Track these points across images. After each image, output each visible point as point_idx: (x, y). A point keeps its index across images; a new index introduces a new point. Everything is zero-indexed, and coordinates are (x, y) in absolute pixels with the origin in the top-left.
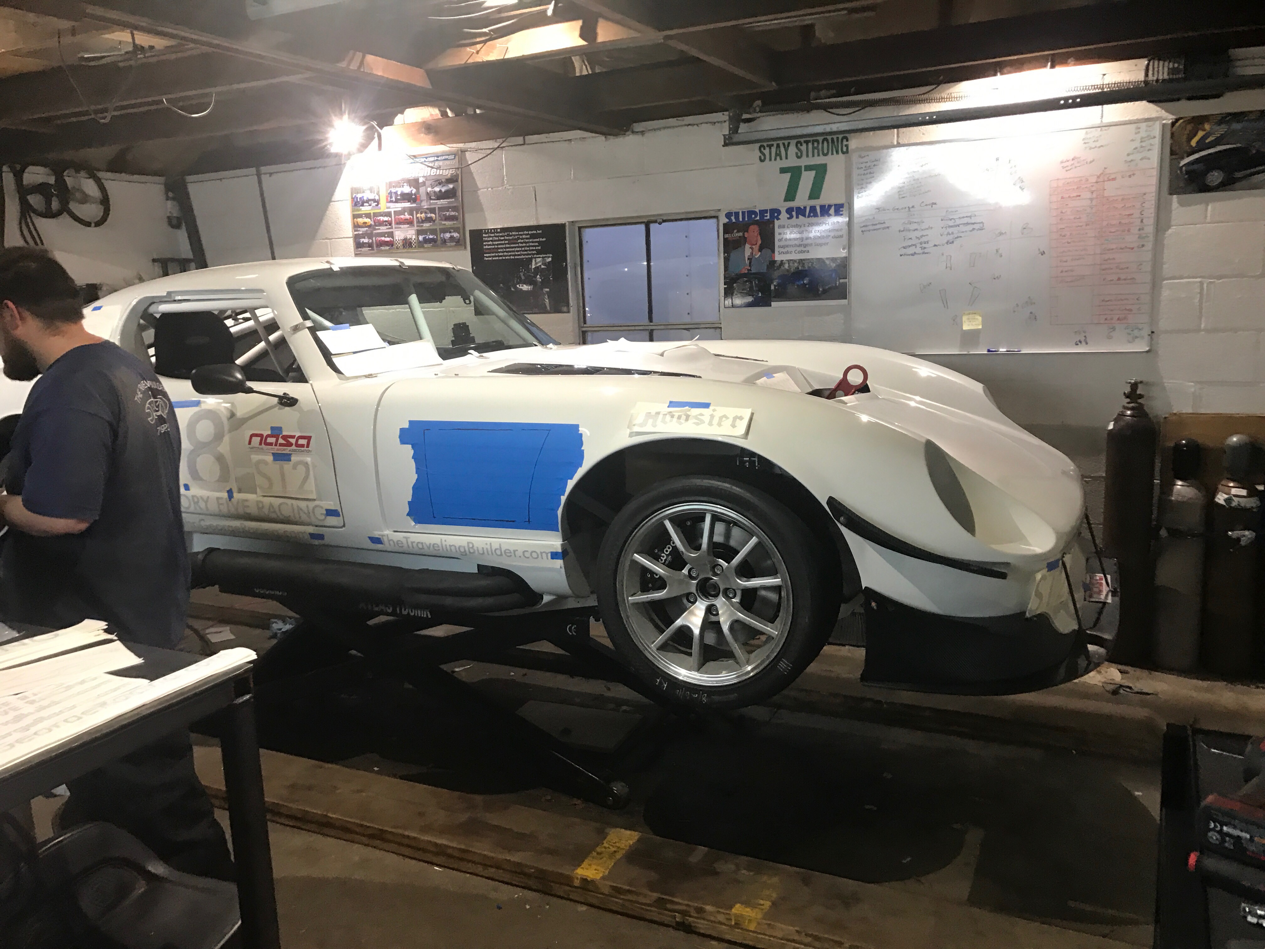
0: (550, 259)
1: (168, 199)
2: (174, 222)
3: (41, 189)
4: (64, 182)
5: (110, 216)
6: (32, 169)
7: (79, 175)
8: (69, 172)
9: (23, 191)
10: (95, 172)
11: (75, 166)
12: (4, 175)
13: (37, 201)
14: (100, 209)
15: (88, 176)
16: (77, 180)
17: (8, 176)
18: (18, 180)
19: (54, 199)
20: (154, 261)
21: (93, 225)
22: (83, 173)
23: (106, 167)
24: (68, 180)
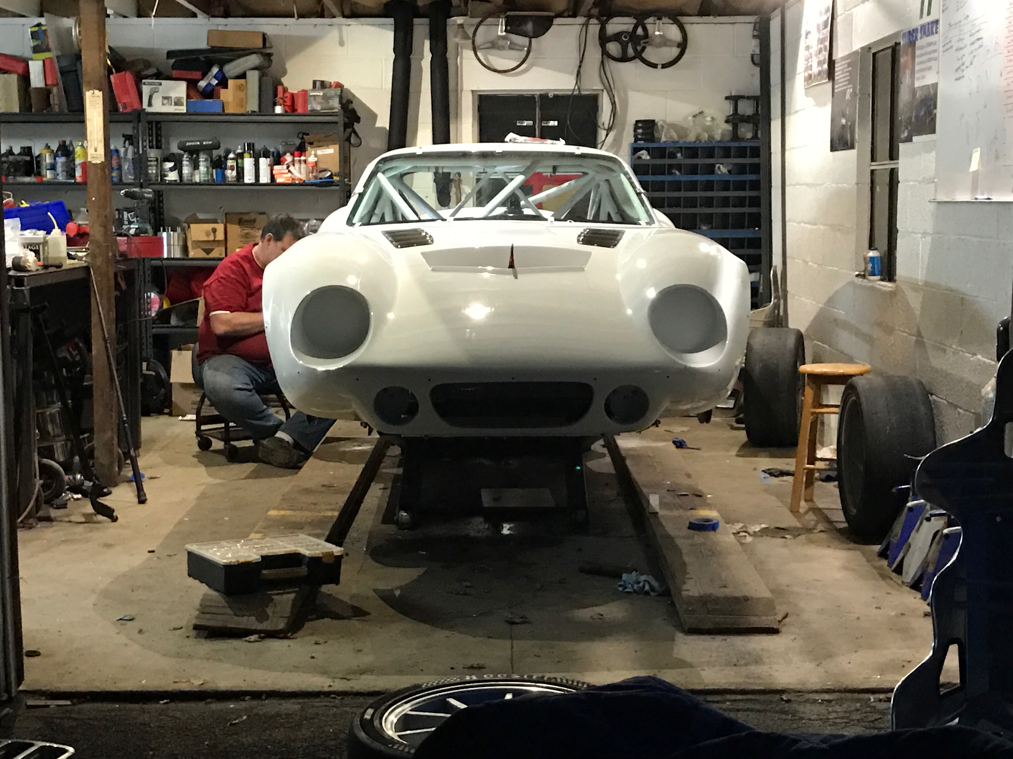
1: (754, 37)
2: (757, 59)
4: (645, 29)
5: (685, 57)
6: (616, 20)
7: (661, 22)
8: (651, 20)
9: (604, 39)
10: (680, 18)
11: (659, 14)
12: (590, 27)
13: (613, 48)
14: (675, 51)
15: (671, 22)
16: (659, 26)
17: (594, 28)
18: (603, 30)
19: (630, 45)
20: (727, 98)
21: (660, 66)
22: (665, 20)
23: (696, 12)
24: (650, 27)
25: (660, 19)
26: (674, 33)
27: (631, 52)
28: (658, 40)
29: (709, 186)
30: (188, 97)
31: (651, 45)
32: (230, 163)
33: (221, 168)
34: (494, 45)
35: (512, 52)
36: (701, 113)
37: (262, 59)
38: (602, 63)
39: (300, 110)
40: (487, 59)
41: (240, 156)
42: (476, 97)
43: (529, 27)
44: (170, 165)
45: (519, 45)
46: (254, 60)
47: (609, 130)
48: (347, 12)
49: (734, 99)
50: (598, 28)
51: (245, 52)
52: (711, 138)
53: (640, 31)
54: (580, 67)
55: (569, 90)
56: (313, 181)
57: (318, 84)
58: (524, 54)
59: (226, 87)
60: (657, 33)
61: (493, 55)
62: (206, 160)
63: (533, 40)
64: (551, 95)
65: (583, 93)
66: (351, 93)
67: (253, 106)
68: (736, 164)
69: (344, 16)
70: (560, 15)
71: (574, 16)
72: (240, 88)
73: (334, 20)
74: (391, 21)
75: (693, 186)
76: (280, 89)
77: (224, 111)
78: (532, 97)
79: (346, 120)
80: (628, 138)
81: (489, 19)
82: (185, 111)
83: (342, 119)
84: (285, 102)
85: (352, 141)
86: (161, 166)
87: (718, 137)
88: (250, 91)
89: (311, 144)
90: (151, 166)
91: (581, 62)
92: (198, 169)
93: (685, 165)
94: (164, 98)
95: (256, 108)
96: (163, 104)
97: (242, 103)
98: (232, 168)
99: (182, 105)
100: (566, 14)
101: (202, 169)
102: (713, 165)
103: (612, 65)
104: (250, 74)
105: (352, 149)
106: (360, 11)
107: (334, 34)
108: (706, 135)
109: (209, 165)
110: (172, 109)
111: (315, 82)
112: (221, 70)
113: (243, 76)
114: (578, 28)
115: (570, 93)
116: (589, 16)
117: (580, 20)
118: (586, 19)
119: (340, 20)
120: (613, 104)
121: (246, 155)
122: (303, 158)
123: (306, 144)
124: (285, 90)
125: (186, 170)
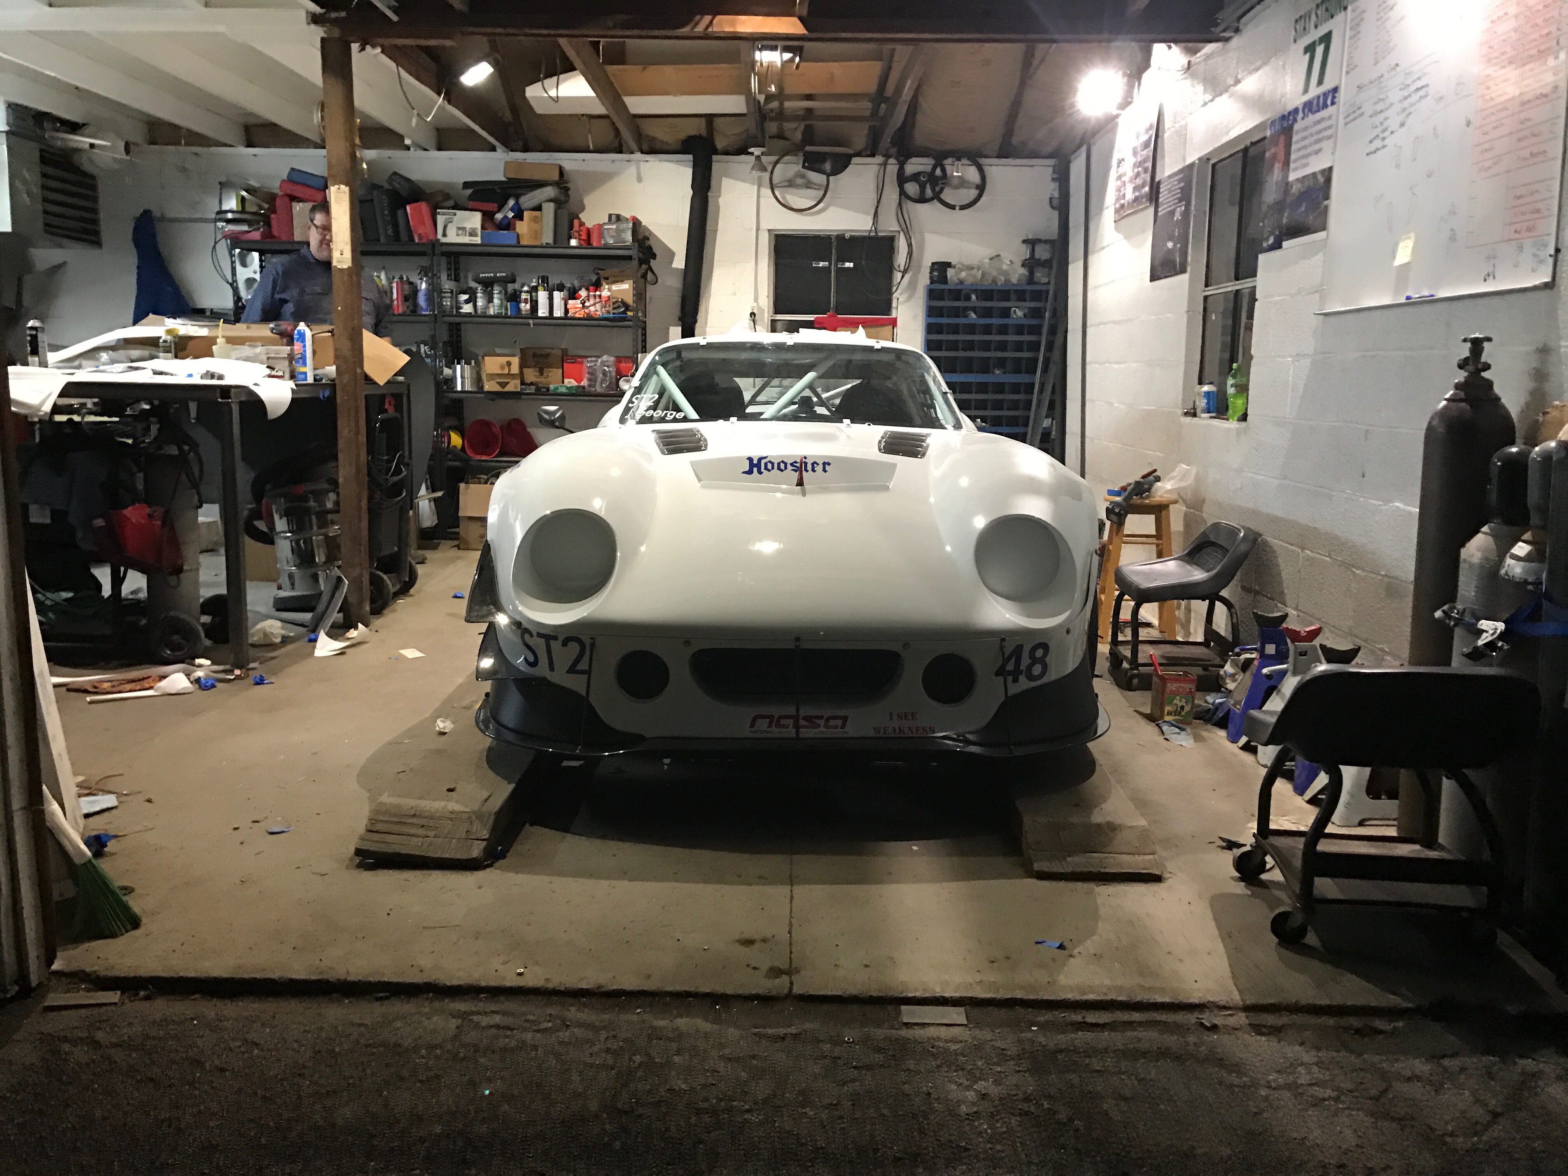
0: (1183, 208)
1: (1053, 179)
2: (1056, 203)
3: (915, 177)
4: (944, 170)
5: (983, 199)
6: (914, 160)
7: (960, 163)
8: (949, 161)
9: (902, 180)
10: (978, 159)
11: (958, 155)
12: (889, 167)
13: (912, 188)
14: (974, 193)
15: (970, 163)
16: (957, 168)
17: (893, 167)
18: (901, 170)
19: (928, 186)
20: (1024, 241)
21: (957, 208)
22: (965, 161)
23: (996, 154)
24: (948, 169)
25: (959, 159)
26: (972, 174)
27: (929, 192)
28: (955, 182)
29: (1003, 330)
30: (483, 228)
31: (950, 185)
32: (524, 296)
33: (516, 301)
34: (790, 184)
35: (809, 191)
36: (998, 256)
37: (557, 191)
38: (900, 205)
39: (595, 244)
40: (784, 198)
41: (535, 289)
42: (773, 237)
43: (828, 166)
44: (466, 297)
45: (815, 184)
46: (549, 192)
47: (905, 272)
48: (645, 147)
49: (1031, 243)
50: (896, 168)
51: (540, 184)
52: (1007, 281)
53: (938, 172)
54: (877, 207)
55: (865, 231)
56: (606, 315)
57: (613, 218)
58: (821, 193)
59: (522, 219)
60: (955, 174)
61: (790, 194)
62: (500, 293)
63: (831, 178)
64: (847, 236)
65: (880, 234)
66: (648, 230)
67: (548, 237)
68: (1029, 308)
69: (642, 153)
70: (858, 154)
71: (873, 155)
72: (536, 220)
73: (632, 156)
74: (690, 157)
75: (987, 329)
76: (576, 222)
77: (519, 242)
78: (829, 237)
79: (641, 255)
80: (924, 280)
81: (786, 158)
82: (479, 242)
83: (636, 252)
84: (580, 235)
85: (649, 278)
86: (457, 297)
87: (1014, 280)
88: (544, 223)
89: (607, 279)
90: (445, 297)
91: (878, 202)
92: (492, 302)
93: (980, 307)
94: (459, 228)
95: (550, 240)
96: (458, 235)
97: (537, 234)
98: (526, 301)
99: (476, 235)
100: (864, 153)
101: (496, 301)
102: (1009, 308)
103: (909, 205)
104: (545, 206)
105: (649, 287)
106: (658, 146)
107: (632, 170)
108: (1003, 279)
109: (503, 296)
110: (466, 240)
111: (610, 216)
112: (517, 203)
113: (539, 208)
114: (875, 168)
115: (867, 234)
116: (887, 156)
117: (879, 159)
118: (884, 158)
119: (638, 156)
120: (910, 245)
121: (540, 288)
122: (598, 293)
123: (602, 279)
124: (582, 224)
125: (480, 303)
